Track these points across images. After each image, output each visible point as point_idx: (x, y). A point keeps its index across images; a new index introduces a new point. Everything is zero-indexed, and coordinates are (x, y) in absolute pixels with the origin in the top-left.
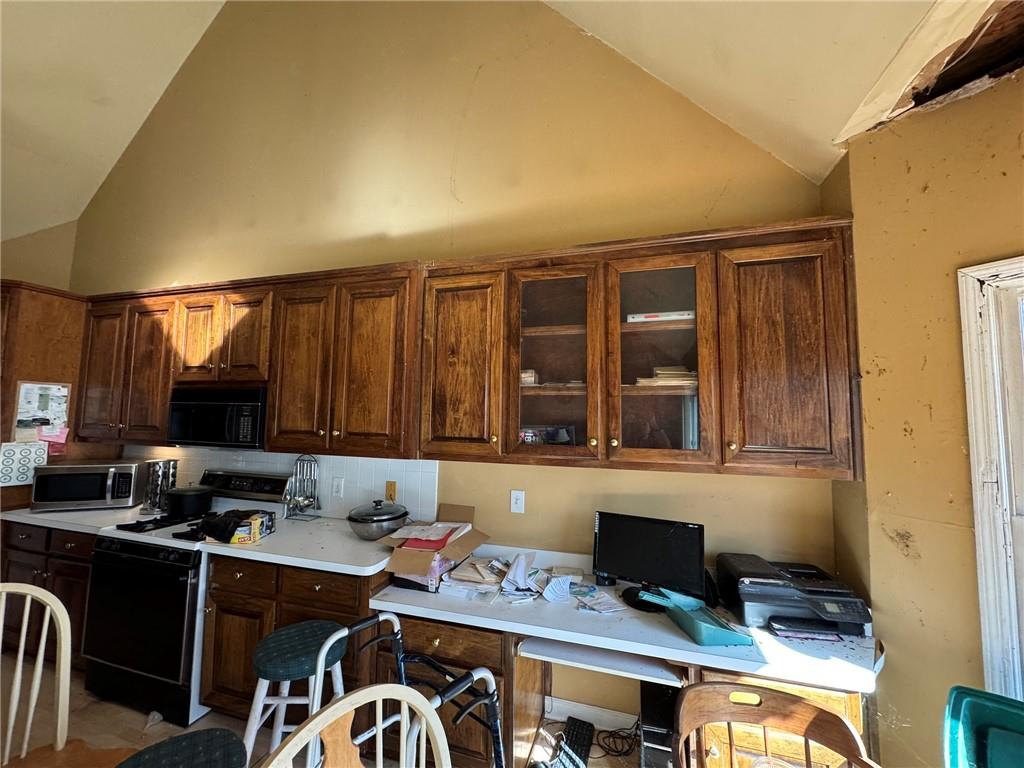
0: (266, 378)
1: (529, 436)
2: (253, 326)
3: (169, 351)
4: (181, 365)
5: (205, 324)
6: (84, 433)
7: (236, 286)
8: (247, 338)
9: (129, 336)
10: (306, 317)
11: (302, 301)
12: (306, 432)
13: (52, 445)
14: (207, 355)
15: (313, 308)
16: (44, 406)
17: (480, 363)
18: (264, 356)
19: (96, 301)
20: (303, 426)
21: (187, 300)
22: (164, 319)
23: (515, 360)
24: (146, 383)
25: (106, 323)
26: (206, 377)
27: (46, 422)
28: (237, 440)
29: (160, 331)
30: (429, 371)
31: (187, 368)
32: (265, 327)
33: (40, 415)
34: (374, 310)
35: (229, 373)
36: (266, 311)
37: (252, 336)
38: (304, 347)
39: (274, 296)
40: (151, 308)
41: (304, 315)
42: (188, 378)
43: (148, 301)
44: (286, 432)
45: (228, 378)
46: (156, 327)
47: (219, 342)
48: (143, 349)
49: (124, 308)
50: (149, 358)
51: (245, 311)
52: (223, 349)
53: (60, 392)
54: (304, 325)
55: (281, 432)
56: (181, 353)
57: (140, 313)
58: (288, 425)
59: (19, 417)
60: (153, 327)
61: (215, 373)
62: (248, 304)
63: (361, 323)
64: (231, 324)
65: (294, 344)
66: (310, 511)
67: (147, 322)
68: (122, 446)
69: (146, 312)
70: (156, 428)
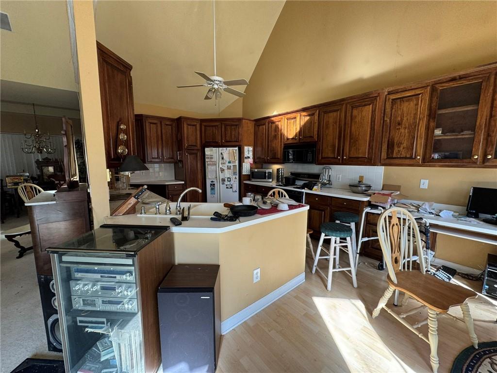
0: (316, 140)
1: (436, 156)
2: (311, 123)
3: (281, 134)
4: (286, 138)
5: (293, 124)
6: (257, 160)
7: (304, 110)
8: (309, 127)
9: (268, 131)
10: (332, 117)
11: (330, 112)
12: (332, 158)
13: (251, 164)
14: (295, 134)
15: (335, 114)
16: (249, 154)
17: (413, 127)
18: (316, 133)
19: (257, 121)
20: (332, 156)
21: (286, 117)
22: (279, 124)
23: (432, 124)
24: (275, 145)
25: (261, 127)
26: (295, 142)
27: (249, 158)
28: (307, 161)
29: (278, 128)
30: (386, 132)
31: (288, 139)
32: (316, 123)
33: (248, 155)
35: (303, 140)
36: (316, 117)
37: (311, 126)
38: (331, 128)
39: (319, 111)
40: (275, 121)
42: (288, 142)
43: (273, 119)
44: (325, 158)
45: (302, 141)
46: (277, 127)
47: (298, 129)
48: (273, 134)
49: (266, 122)
50: (275, 136)
51: (308, 118)
52: (300, 132)
53: (251, 149)
54: (331, 121)
55: (322, 158)
56: (286, 134)
57: (271, 123)
58: (325, 155)
59: (245, 156)
61: (298, 140)
62: (309, 115)
64: (302, 123)
65: (327, 127)
66: (328, 186)
67: (274, 126)
68: (262, 165)
69: (273, 122)
70: (279, 158)
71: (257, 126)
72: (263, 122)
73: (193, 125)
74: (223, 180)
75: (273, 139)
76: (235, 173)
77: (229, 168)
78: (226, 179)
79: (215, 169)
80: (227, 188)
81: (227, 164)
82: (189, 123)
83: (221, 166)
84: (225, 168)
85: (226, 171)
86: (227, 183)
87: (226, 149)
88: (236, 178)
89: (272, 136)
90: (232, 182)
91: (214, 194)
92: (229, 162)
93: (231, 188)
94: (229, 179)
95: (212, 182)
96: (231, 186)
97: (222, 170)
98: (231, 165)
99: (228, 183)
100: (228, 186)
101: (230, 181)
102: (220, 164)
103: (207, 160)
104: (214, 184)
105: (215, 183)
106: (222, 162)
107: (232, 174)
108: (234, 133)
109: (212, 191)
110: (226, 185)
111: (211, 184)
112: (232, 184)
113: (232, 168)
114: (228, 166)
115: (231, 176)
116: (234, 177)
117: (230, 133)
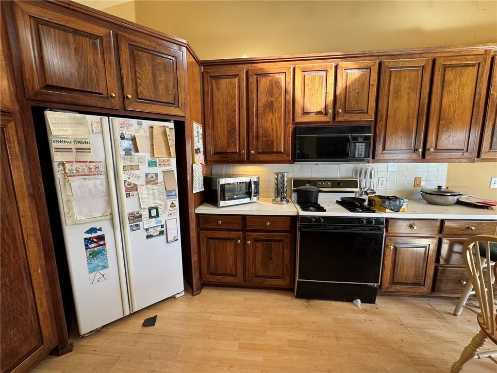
0: (373, 118)
2: (363, 84)
4: (299, 111)
5: (320, 83)
8: (358, 93)
11: (403, 68)
13: (202, 166)
14: (322, 104)
15: (412, 73)
16: (198, 141)
18: (372, 103)
19: (210, 64)
21: (300, 66)
22: (280, 79)
24: (269, 124)
25: (223, 82)
26: (325, 119)
27: (196, 152)
28: (354, 157)
29: (279, 87)
31: (305, 113)
32: (373, 86)
33: (198, 146)
34: (461, 75)
35: (343, 116)
36: (374, 75)
37: (363, 90)
39: (379, 65)
40: (267, 71)
41: (405, 77)
42: (306, 119)
43: (259, 66)
44: (390, 150)
45: (342, 119)
46: (274, 85)
48: (263, 99)
49: (240, 71)
50: (270, 106)
53: (201, 130)
54: (405, 84)
55: (385, 150)
56: (301, 103)
57: (257, 75)
59: (195, 146)
60: (271, 85)
61: (330, 116)
62: (358, 69)
63: (450, 83)
64: (342, 84)
65: (397, 96)
67: (264, 82)
69: (263, 74)
70: (281, 153)
71: (210, 77)
72: (233, 70)
74: (136, 218)
75: (264, 112)
76: (169, 194)
77: (151, 180)
78: (145, 214)
79: (103, 188)
80: (148, 237)
81: (145, 169)
83: (123, 176)
84: (140, 182)
85: (143, 190)
86: (146, 223)
87: (140, 124)
88: (173, 205)
89: (260, 104)
90: (162, 218)
91: (105, 267)
92: (152, 164)
93: (162, 233)
94: (154, 212)
95: (93, 230)
96: (160, 229)
97: (132, 188)
98: (158, 170)
99: (153, 222)
100: (151, 232)
101: (157, 215)
102: (121, 169)
103: (57, 157)
104: (102, 238)
105: (107, 232)
106: (128, 163)
107: (164, 196)
108: (163, 79)
109: (96, 262)
110: (147, 230)
111: (88, 241)
112: (163, 223)
113: (160, 179)
114: (147, 175)
115: (158, 202)
116: (169, 203)
117: (150, 75)
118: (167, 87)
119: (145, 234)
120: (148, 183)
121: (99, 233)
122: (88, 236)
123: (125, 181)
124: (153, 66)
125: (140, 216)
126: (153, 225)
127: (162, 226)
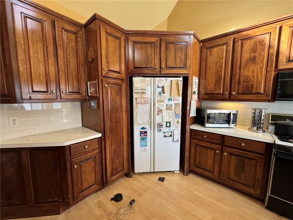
4: (285, 60)
6: (204, 97)
9: (235, 52)
13: (196, 101)
16: (195, 87)
21: (289, 23)
22: (265, 38)
25: (215, 49)
27: (194, 93)
29: (263, 45)
33: (195, 90)
40: (252, 35)
48: (246, 55)
49: (229, 40)
50: (253, 59)
53: (197, 80)
56: (286, 53)
57: (243, 40)
60: (255, 44)
67: (248, 44)
69: (248, 38)
70: (260, 93)
71: (206, 48)
72: (224, 40)
73: (116, 37)
74: (160, 126)
75: (246, 65)
76: (177, 116)
77: (168, 108)
78: (164, 124)
79: (149, 110)
80: (165, 136)
81: (166, 102)
82: (108, 31)
83: (157, 105)
84: (164, 108)
85: (164, 112)
86: (164, 129)
87: (166, 80)
88: (178, 122)
89: (243, 60)
90: (172, 128)
91: (146, 146)
92: (170, 100)
93: (171, 136)
94: (168, 124)
95: (143, 128)
96: (170, 133)
97: (160, 111)
98: (172, 103)
99: (167, 129)
100: (166, 134)
101: (170, 126)
102: (156, 101)
103: (135, 96)
104: (146, 132)
105: (148, 130)
106: (159, 99)
107: (174, 117)
108: (179, 55)
109: (143, 142)
110: (164, 133)
111: (141, 132)
112: (172, 131)
113: (173, 108)
114: (167, 105)
115: (171, 120)
116: (176, 121)
117: (173, 55)
118: (181, 59)
119: (163, 135)
120: (167, 109)
121: (145, 130)
122: (141, 130)
123: (157, 107)
124: (175, 50)
125: (162, 125)
126: (168, 131)
127: (172, 132)
